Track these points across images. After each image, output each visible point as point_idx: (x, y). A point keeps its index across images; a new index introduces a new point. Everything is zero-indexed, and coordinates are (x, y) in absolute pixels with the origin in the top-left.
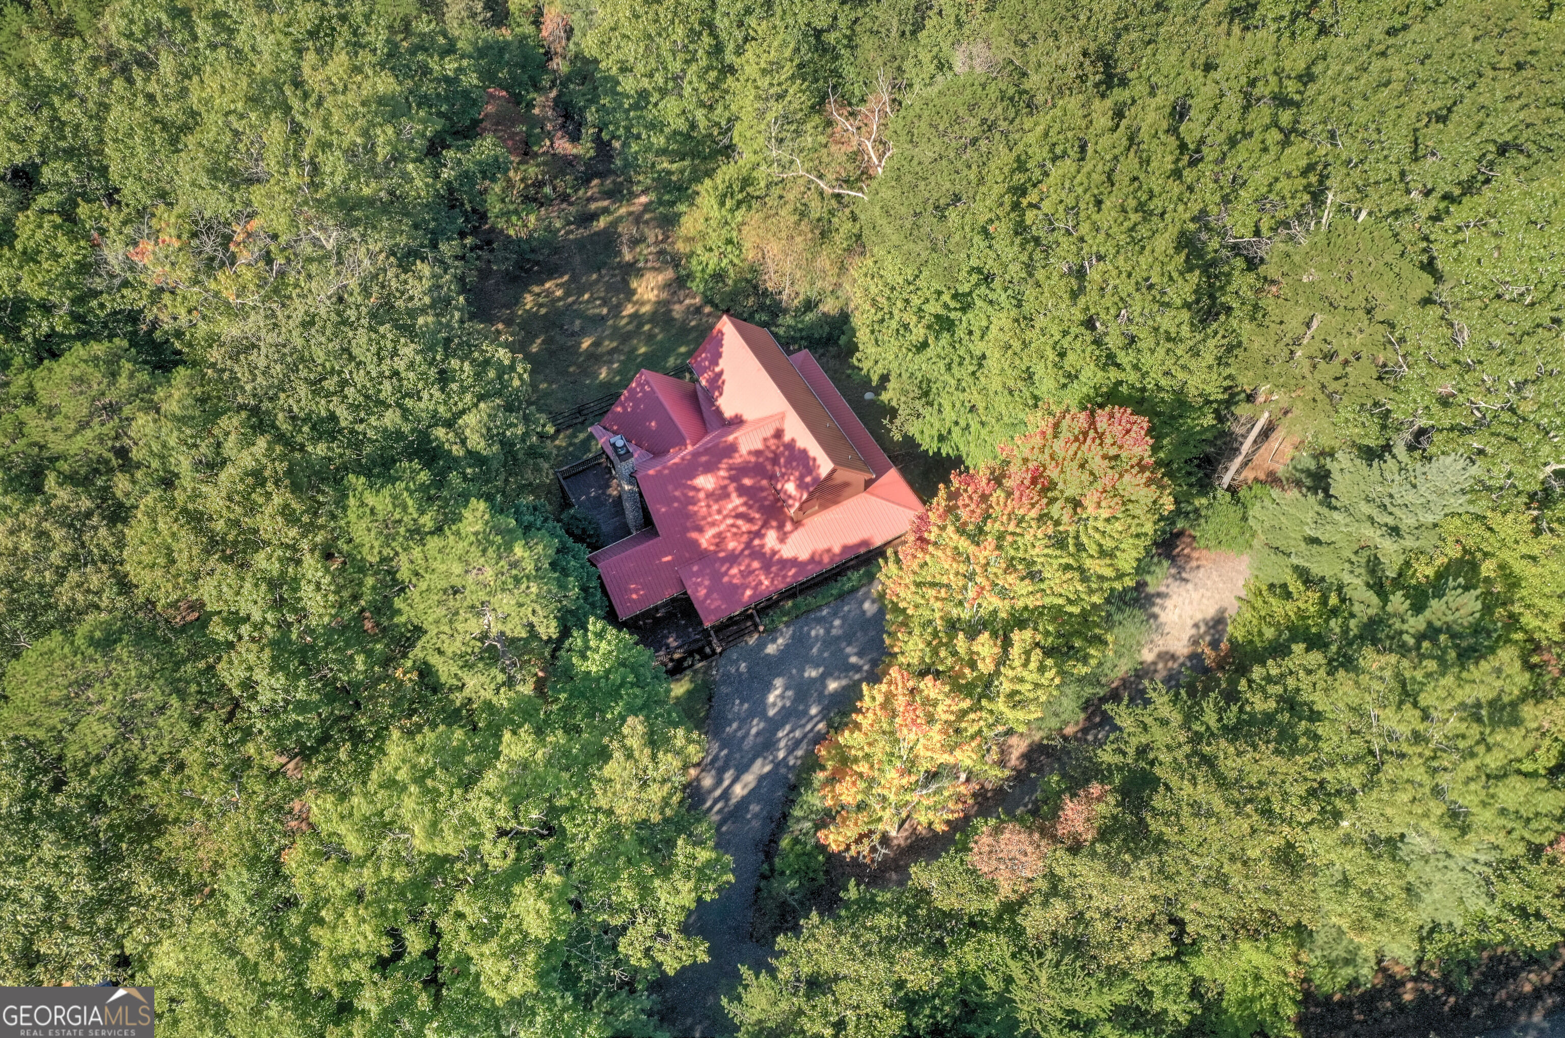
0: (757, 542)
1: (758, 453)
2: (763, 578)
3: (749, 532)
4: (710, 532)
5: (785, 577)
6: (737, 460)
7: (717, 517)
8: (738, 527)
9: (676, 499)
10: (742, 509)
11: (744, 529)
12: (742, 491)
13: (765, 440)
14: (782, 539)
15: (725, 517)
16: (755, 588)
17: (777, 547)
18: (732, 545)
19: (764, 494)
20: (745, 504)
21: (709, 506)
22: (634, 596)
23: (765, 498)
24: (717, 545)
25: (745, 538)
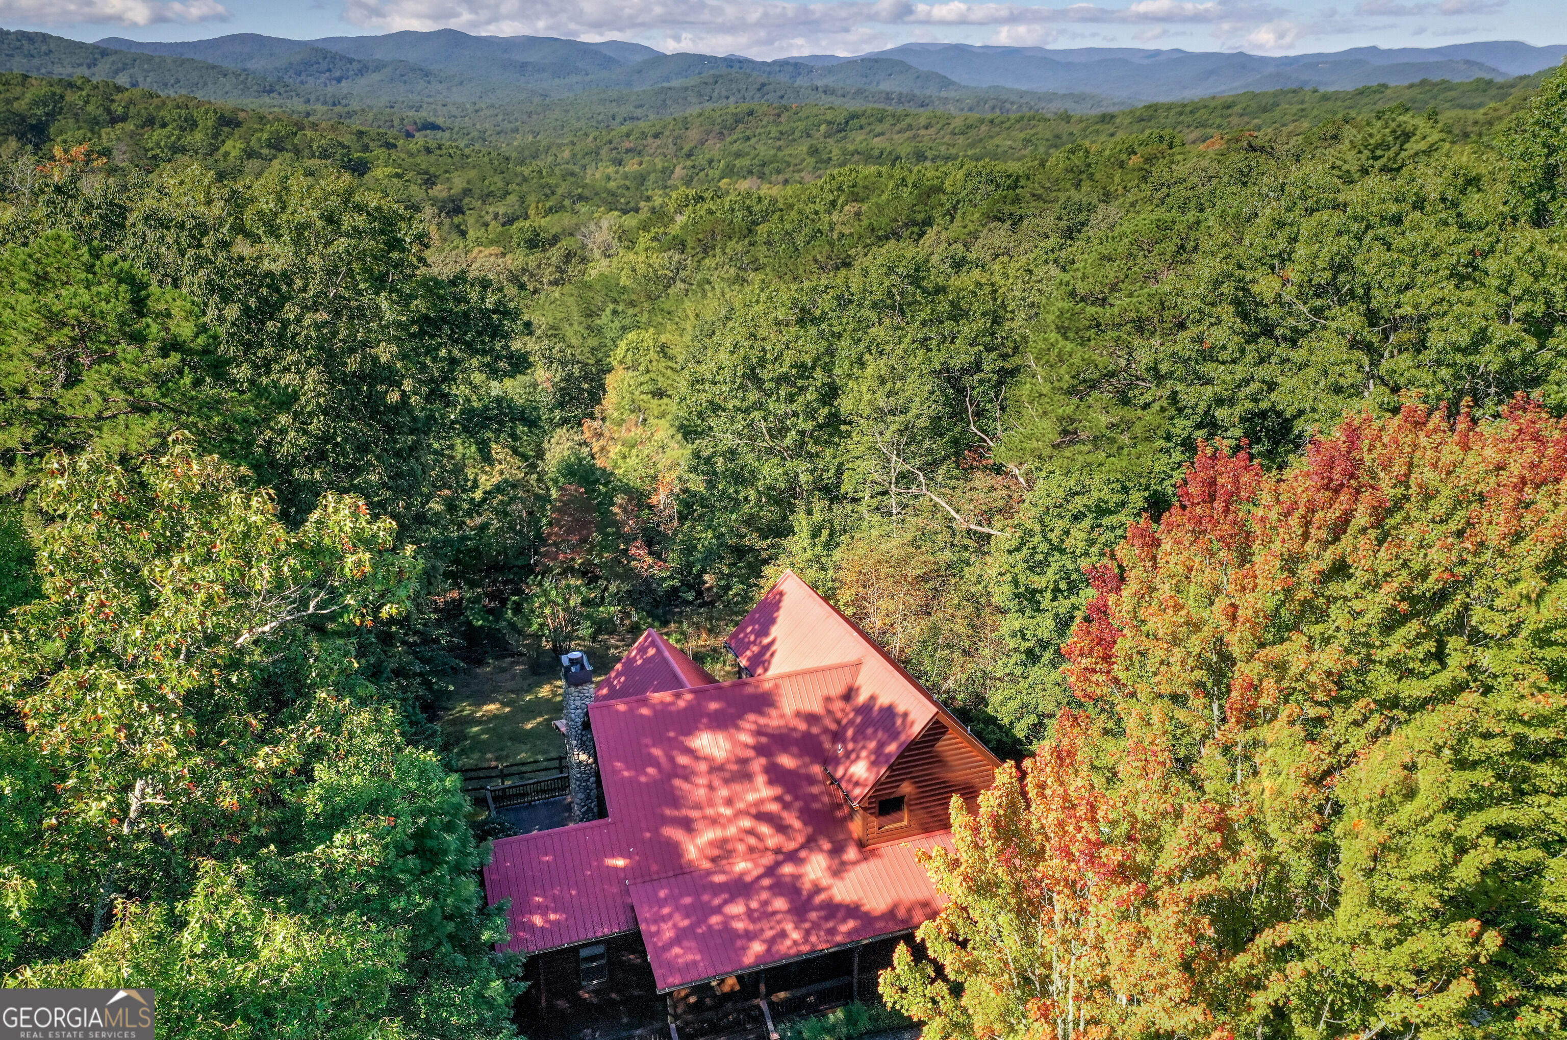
0: (788, 869)
1: (811, 718)
2: (789, 927)
3: (778, 851)
4: (709, 835)
5: (832, 932)
6: (772, 721)
7: (727, 812)
8: (759, 837)
9: (654, 762)
10: (774, 807)
11: (771, 843)
12: (775, 775)
13: (828, 699)
14: (838, 871)
15: (739, 814)
16: (771, 942)
17: (825, 881)
18: (741, 866)
19: (815, 790)
20: (778, 799)
21: (711, 787)
22: (538, 920)
23: (815, 798)
24: (713, 860)
25: (768, 860)
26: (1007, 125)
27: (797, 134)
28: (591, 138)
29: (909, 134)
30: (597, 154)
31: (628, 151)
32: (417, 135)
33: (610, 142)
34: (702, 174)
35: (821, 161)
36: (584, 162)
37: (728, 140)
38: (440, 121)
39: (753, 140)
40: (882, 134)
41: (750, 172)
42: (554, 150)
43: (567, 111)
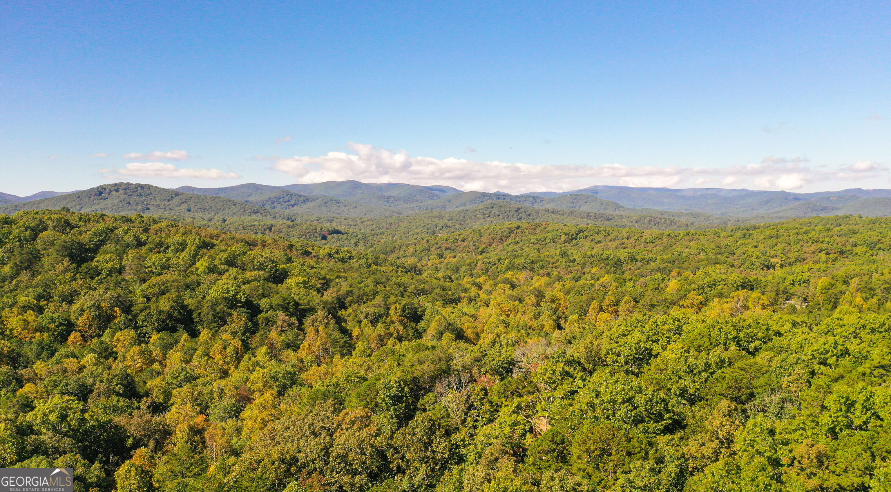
26: (680, 238)
27: (547, 241)
28: (425, 241)
29: (617, 242)
30: (429, 251)
31: (447, 249)
32: (329, 237)
33: (437, 244)
34: (494, 267)
35: (570, 261)
36: (421, 255)
37: (506, 243)
38: (342, 228)
39: (521, 244)
40: (600, 242)
41: (525, 267)
42: (404, 248)
43: (411, 223)
